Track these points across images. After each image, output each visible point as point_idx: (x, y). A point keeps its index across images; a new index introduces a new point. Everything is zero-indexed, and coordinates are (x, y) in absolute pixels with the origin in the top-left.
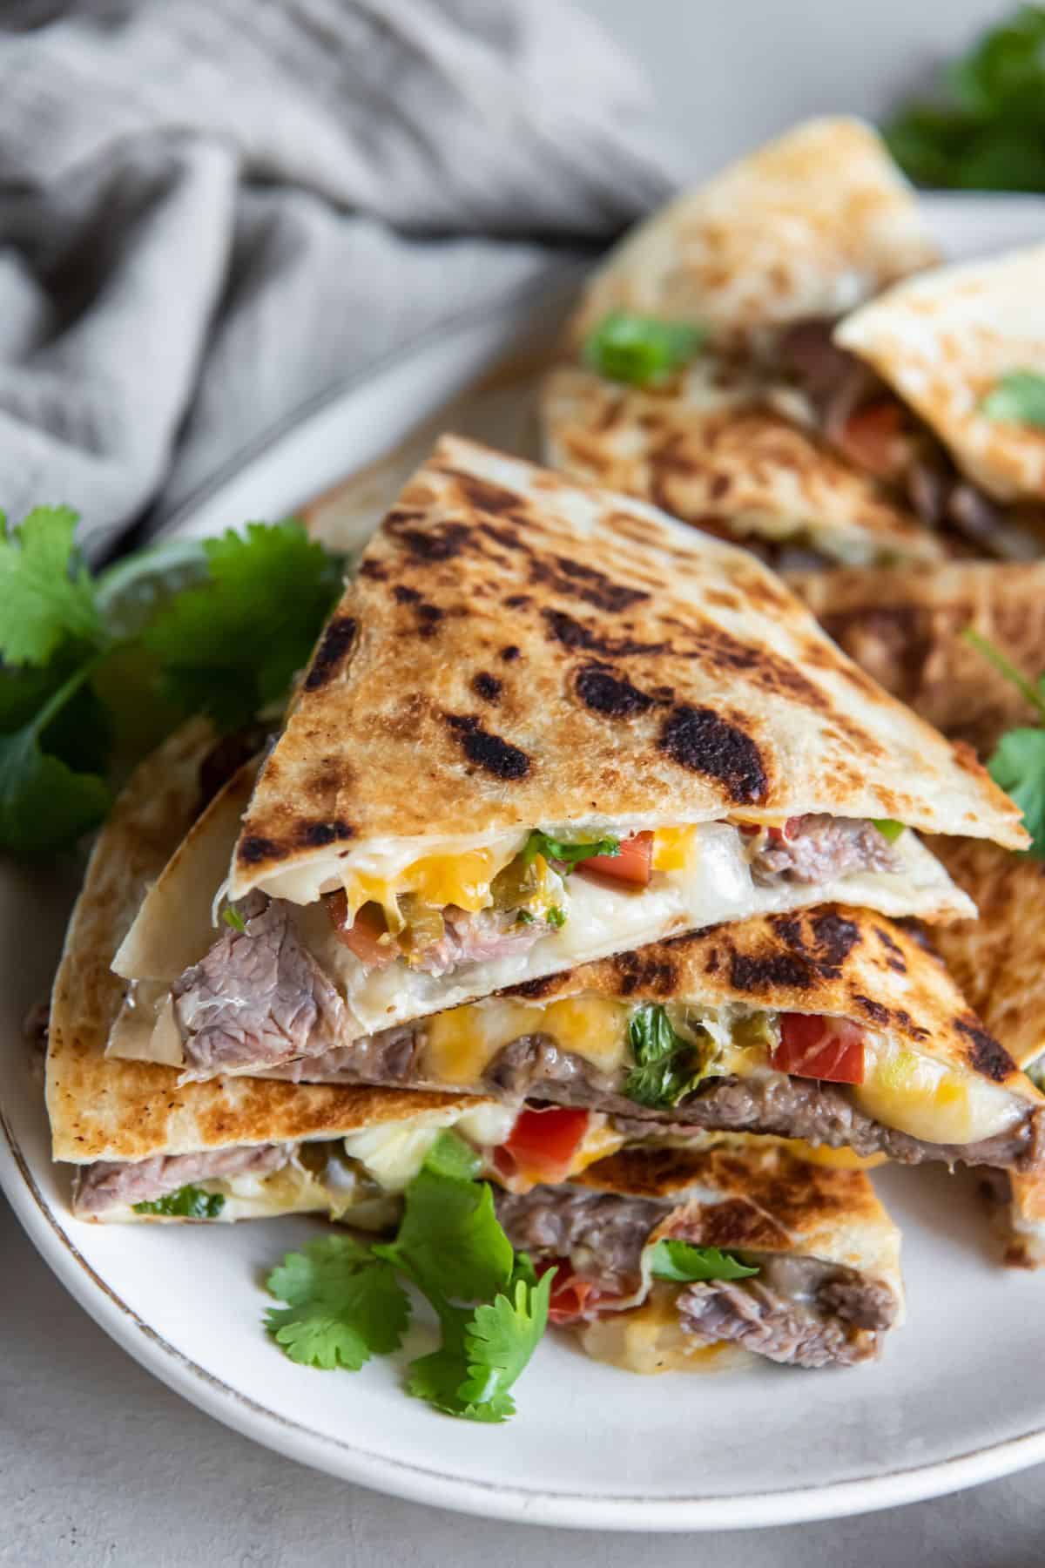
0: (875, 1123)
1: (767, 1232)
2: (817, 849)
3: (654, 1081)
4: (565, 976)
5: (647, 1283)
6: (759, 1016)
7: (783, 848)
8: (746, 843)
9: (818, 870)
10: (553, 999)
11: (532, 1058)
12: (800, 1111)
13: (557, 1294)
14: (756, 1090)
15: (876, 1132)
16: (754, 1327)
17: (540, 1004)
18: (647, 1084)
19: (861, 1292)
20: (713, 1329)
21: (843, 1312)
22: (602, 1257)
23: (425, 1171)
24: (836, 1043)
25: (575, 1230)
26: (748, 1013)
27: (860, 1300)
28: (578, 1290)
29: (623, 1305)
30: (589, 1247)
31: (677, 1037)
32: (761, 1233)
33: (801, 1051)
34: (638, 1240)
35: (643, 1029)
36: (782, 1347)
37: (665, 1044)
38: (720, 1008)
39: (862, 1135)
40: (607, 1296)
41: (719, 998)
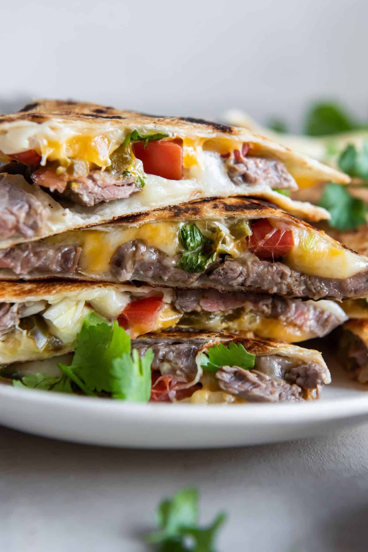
0: (302, 274)
1: (256, 347)
2: (257, 166)
3: (194, 258)
4: (147, 214)
5: (200, 371)
6: (241, 221)
7: (242, 162)
8: (225, 162)
9: (258, 175)
10: (142, 222)
11: (134, 249)
12: (266, 270)
13: (154, 386)
14: (243, 263)
15: (302, 278)
16: (256, 385)
17: (135, 225)
18: (191, 259)
19: (307, 366)
20: (236, 386)
21: (299, 380)
22: (176, 364)
23: (84, 327)
24: (279, 232)
25: (161, 353)
26: (236, 221)
27: (306, 370)
28: (165, 380)
29: (188, 386)
30: (169, 361)
31: (204, 236)
32: (253, 347)
33: (263, 237)
34: (193, 354)
35: (186, 233)
36: (271, 393)
37: (198, 238)
38: (222, 218)
39: (296, 280)
40: (179, 383)
41: (221, 214)
